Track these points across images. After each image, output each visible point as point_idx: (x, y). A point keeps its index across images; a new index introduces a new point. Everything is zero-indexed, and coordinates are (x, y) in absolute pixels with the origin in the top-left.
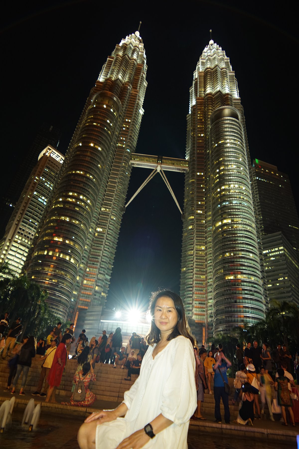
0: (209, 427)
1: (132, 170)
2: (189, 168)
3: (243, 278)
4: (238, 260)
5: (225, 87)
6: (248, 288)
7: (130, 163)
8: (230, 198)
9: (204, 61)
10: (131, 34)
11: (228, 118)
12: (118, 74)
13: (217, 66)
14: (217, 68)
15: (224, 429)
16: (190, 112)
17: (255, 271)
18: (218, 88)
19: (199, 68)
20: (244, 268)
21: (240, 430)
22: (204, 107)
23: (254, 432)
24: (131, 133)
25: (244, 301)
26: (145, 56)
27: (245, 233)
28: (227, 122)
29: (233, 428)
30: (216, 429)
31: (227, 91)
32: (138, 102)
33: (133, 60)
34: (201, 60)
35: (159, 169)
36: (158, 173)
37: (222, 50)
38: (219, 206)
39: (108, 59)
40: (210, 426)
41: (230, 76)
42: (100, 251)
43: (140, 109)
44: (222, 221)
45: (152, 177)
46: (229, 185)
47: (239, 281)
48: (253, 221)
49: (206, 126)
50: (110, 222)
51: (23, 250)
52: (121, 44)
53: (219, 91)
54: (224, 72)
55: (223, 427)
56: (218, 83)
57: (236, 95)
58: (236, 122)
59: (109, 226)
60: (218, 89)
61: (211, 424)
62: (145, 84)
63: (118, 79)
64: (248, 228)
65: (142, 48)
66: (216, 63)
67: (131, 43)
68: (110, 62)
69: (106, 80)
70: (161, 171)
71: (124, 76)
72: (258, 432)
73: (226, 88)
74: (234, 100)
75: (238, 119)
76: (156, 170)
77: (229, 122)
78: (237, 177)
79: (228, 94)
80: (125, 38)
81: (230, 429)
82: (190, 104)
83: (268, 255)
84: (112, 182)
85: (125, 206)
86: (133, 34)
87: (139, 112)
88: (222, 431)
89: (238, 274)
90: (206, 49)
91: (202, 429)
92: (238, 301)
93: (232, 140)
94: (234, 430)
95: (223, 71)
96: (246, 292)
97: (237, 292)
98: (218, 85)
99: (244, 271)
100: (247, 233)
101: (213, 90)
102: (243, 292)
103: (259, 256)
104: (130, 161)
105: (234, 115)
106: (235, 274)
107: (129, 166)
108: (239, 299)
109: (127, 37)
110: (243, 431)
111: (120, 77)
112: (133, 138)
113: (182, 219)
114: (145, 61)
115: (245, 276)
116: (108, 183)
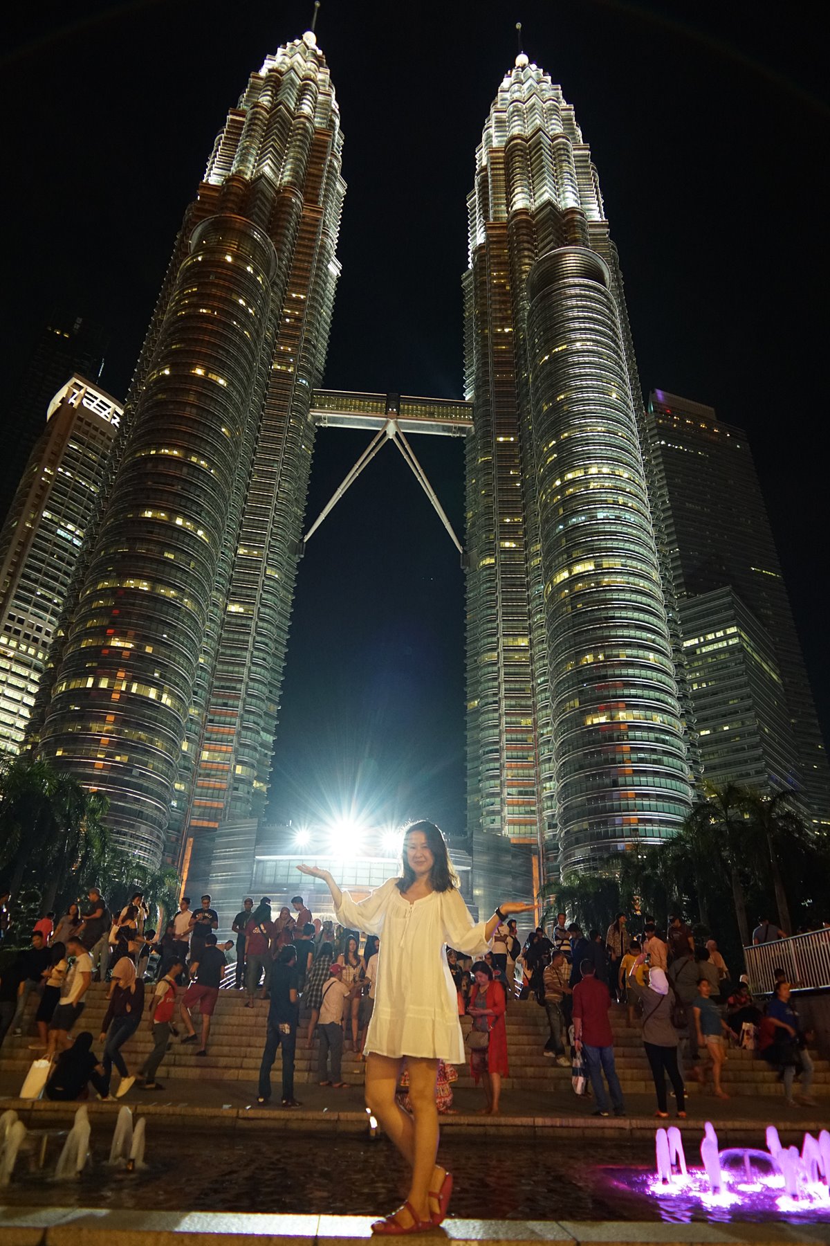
0: (506, 1126)
1: (316, 435)
2: (474, 425)
3: (632, 720)
4: (617, 672)
5: (564, 192)
6: (647, 745)
7: (310, 417)
8: (588, 503)
9: (504, 116)
10: (292, 41)
11: (577, 281)
12: (259, 162)
13: (540, 129)
14: (541, 136)
15: (538, 1127)
16: (470, 266)
17: (662, 699)
18: (546, 194)
19: (490, 136)
20: (633, 692)
21: (573, 1127)
22: (509, 249)
23: (603, 1128)
24: (308, 331)
25: (635, 779)
26: (335, 105)
27: (634, 597)
28: (573, 291)
29: (558, 1124)
30: (522, 1129)
31: (569, 201)
32: (322, 240)
33: (302, 120)
34: (493, 115)
35: (391, 431)
36: (391, 441)
37: (554, 82)
38: (561, 527)
39: (230, 117)
40: (509, 1123)
41: (578, 159)
42: (241, 669)
43: (329, 262)
44: (569, 567)
45: (373, 455)
46: (586, 468)
47: (622, 727)
48: (653, 565)
49: (518, 304)
50: (264, 585)
51: (25, 678)
52: (263, 72)
53: (549, 203)
54: (562, 146)
55: (536, 1124)
56: (545, 178)
57: (595, 213)
58: (598, 290)
59: (261, 598)
60: (546, 197)
61: (510, 1119)
62: (341, 187)
63: (263, 176)
64: (642, 583)
65: (323, 81)
66: (538, 122)
67: (292, 68)
68: (237, 126)
69: (228, 180)
70: (397, 435)
71: (278, 167)
72: (611, 1128)
73: (567, 194)
74: (591, 226)
75: (603, 282)
76: (385, 434)
77: (577, 291)
78: (606, 445)
79: (572, 211)
80: (274, 53)
81: (552, 1127)
82: (469, 241)
83: (698, 652)
84: (262, 474)
85: (303, 539)
86: (297, 42)
87: (327, 269)
88: (535, 1132)
89: (618, 709)
90: (506, 83)
91: (492, 1131)
92: (621, 780)
93: (588, 343)
94: (561, 1127)
95: (558, 144)
96: (642, 755)
97: (618, 757)
98: (545, 184)
99: (634, 701)
100: (639, 598)
101: (532, 200)
102: (634, 756)
103: (671, 655)
104: (309, 412)
105: (592, 272)
106: (610, 709)
107: (308, 425)
108: (625, 775)
109: (280, 51)
110: (579, 1128)
111: (267, 170)
112: (314, 347)
113: (462, 567)
114: (337, 122)
115: (636, 713)
116: (250, 476)
